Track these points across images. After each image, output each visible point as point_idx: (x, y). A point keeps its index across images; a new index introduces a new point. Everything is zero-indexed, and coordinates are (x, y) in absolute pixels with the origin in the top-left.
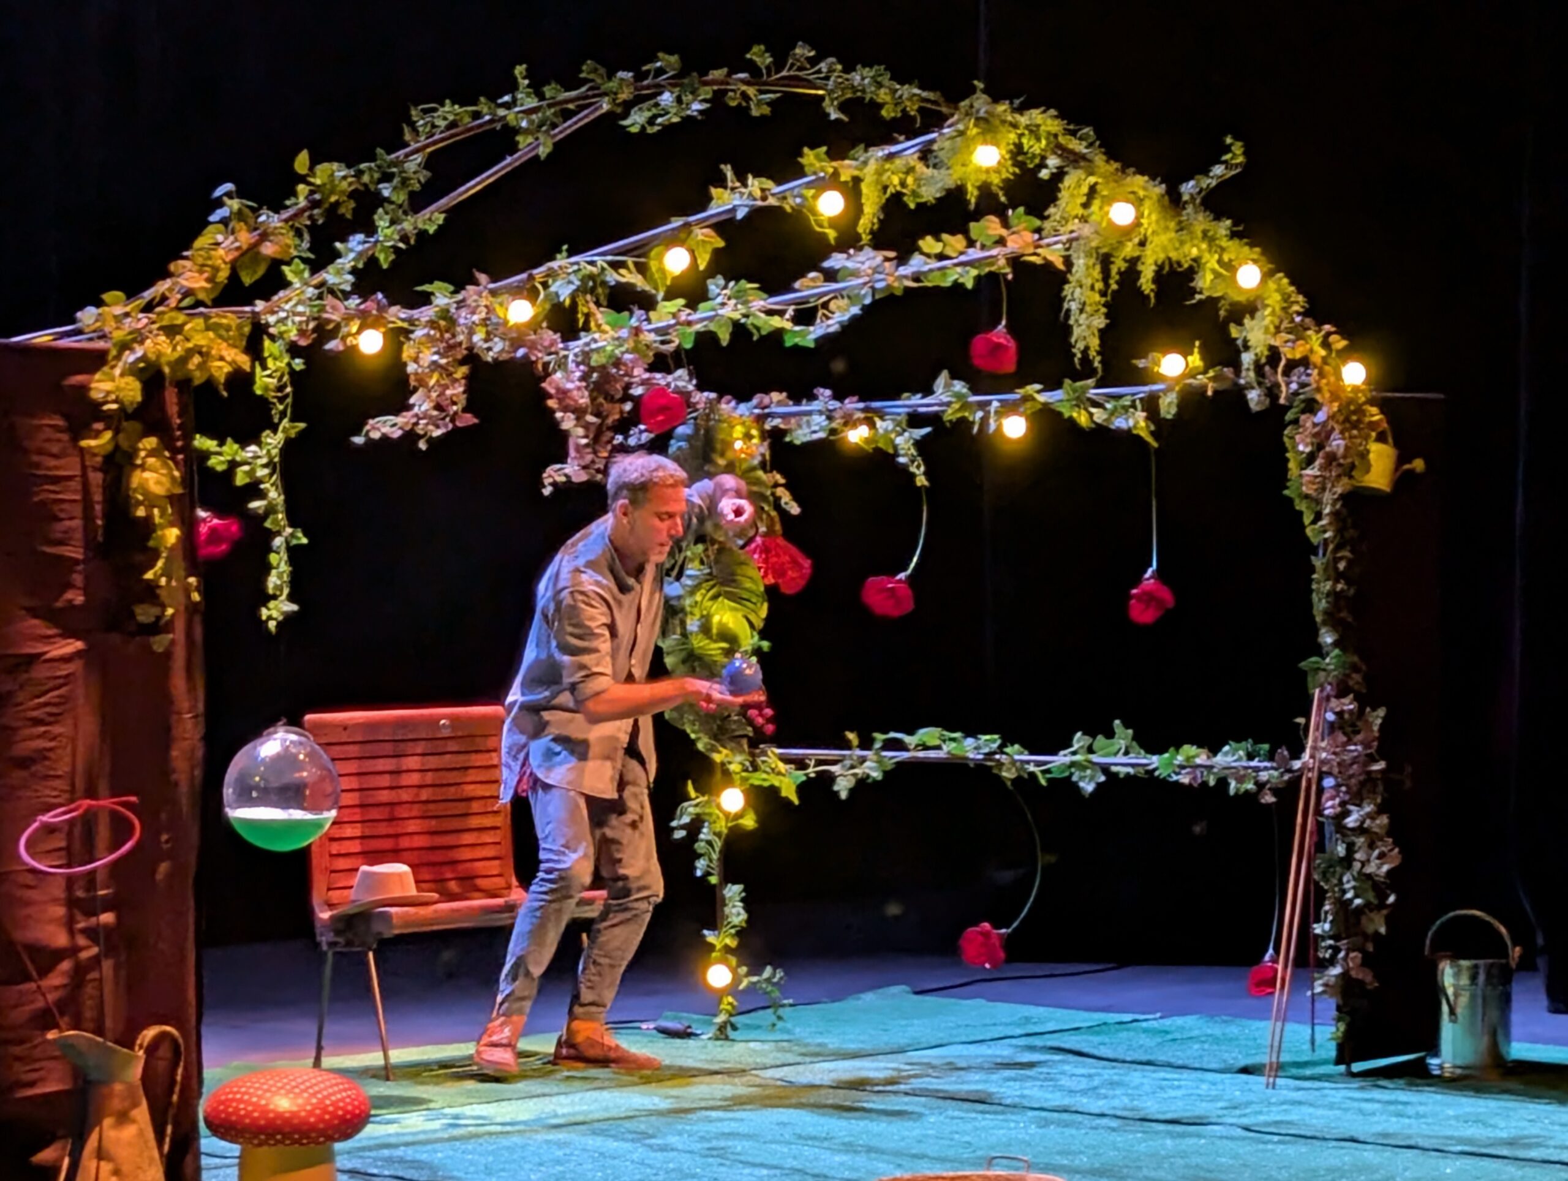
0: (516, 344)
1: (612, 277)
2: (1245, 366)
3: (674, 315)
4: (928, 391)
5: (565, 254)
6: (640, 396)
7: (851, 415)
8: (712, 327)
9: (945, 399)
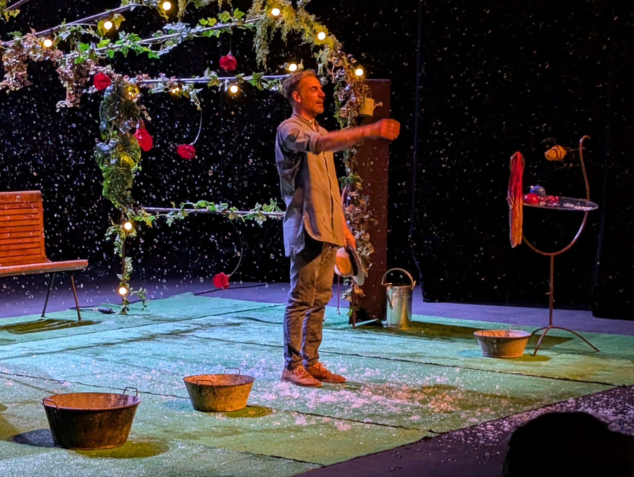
0: (46, 54)
1: (83, 32)
2: (319, 68)
3: (106, 45)
4: (202, 75)
5: (65, 22)
6: (93, 75)
7: (173, 84)
8: (121, 50)
9: (208, 78)
